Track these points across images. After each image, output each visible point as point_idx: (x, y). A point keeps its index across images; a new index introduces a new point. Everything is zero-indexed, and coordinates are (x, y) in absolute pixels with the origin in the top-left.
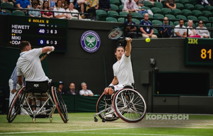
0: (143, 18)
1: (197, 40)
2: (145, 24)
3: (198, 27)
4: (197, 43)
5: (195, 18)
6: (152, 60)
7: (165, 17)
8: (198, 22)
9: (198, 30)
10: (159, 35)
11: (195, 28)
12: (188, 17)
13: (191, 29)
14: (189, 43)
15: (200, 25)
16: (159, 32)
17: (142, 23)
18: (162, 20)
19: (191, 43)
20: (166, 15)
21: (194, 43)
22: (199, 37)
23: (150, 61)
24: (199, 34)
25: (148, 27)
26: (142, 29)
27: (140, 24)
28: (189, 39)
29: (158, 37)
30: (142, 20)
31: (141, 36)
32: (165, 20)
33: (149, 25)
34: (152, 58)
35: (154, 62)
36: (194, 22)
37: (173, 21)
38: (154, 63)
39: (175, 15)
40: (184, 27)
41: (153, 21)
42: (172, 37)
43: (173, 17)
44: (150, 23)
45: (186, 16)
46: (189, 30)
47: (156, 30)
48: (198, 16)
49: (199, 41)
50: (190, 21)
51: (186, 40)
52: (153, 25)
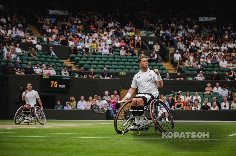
0: (16, 63)
1: (48, 76)
2: (17, 66)
3: (49, 69)
4: (48, 78)
5: (47, 63)
6: (21, 88)
7: (29, 62)
8: (49, 66)
9: (49, 71)
10: (26, 73)
11: (47, 69)
12: (43, 62)
13: (45, 69)
14: (44, 77)
15: (50, 67)
16: (26, 71)
17: (15, 66)
18: (27, 64)
19: (45, 77)
20: (30, 61)
21: (47, 78)
22: (50, 74)
23: (20, 88)
24: (49, 73)
25: (19, 68)
26: (15, 69)
27: (14, 66)
28: (44, 76)
29: (25, 74)
30: (15, 64)
31: (15, 73)
32: (29, 64)
33: (20, 66)
34: (21, 86)
35: (22, 88)
36: (47, 65)
37: (34, 65)
38: (22, 90)
39: (36, 61)
40: (39, 68)
41: (22, 65)
42: (34, 74)
43: (34, 62)
44: (20, 65)
45: (42, 62)
46: (44, 70)
47: (24, 70)
48: (49, 62)
49: (49, 76)
50: (44, 65)
51: (42, 76)
52: (22, 67)
